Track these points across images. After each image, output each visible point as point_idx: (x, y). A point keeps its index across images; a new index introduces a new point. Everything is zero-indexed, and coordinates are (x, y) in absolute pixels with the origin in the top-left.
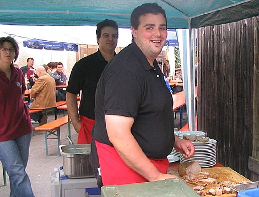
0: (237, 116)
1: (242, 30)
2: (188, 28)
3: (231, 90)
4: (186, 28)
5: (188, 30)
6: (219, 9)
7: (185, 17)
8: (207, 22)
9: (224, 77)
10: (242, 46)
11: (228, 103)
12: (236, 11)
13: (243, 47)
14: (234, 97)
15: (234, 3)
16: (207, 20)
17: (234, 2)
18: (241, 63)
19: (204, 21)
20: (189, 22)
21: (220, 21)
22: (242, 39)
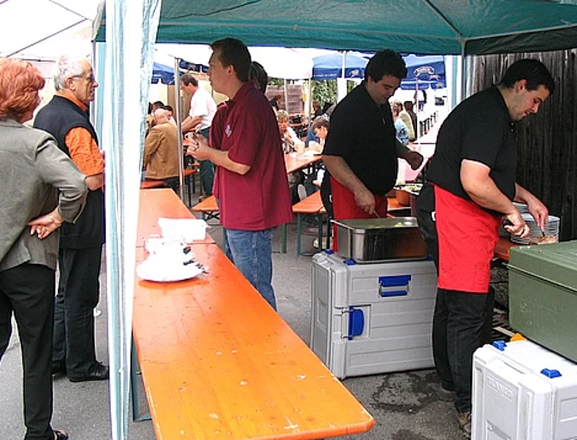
0: (550, 184)
1: (566, 62)
2: (460, 54)
3: (540, 147)
4: (457, 55)
5: (460, 58)
6: (531, 31)
7: (458, 38)
8: (502, 48)
9: (528, 129)
10: (565, 84)
11: (532, 166)
12: (565, 36)
13: (568, 86)
14: (545, 157)
15: (565, 24)
16: (501, 45)
17: (567, 23)
18: (562, 108)
19: (496, 46)
20: (463, 46)
21: (529, 47)
22: (565, 74)
